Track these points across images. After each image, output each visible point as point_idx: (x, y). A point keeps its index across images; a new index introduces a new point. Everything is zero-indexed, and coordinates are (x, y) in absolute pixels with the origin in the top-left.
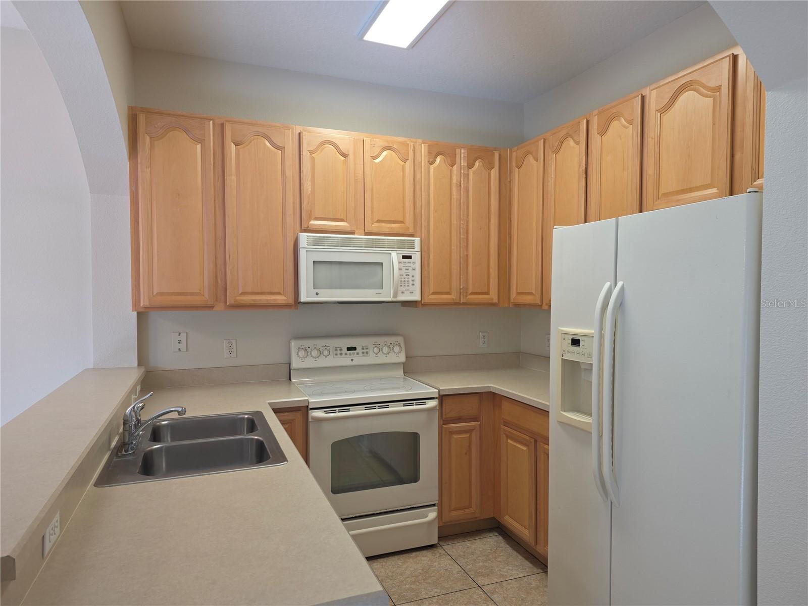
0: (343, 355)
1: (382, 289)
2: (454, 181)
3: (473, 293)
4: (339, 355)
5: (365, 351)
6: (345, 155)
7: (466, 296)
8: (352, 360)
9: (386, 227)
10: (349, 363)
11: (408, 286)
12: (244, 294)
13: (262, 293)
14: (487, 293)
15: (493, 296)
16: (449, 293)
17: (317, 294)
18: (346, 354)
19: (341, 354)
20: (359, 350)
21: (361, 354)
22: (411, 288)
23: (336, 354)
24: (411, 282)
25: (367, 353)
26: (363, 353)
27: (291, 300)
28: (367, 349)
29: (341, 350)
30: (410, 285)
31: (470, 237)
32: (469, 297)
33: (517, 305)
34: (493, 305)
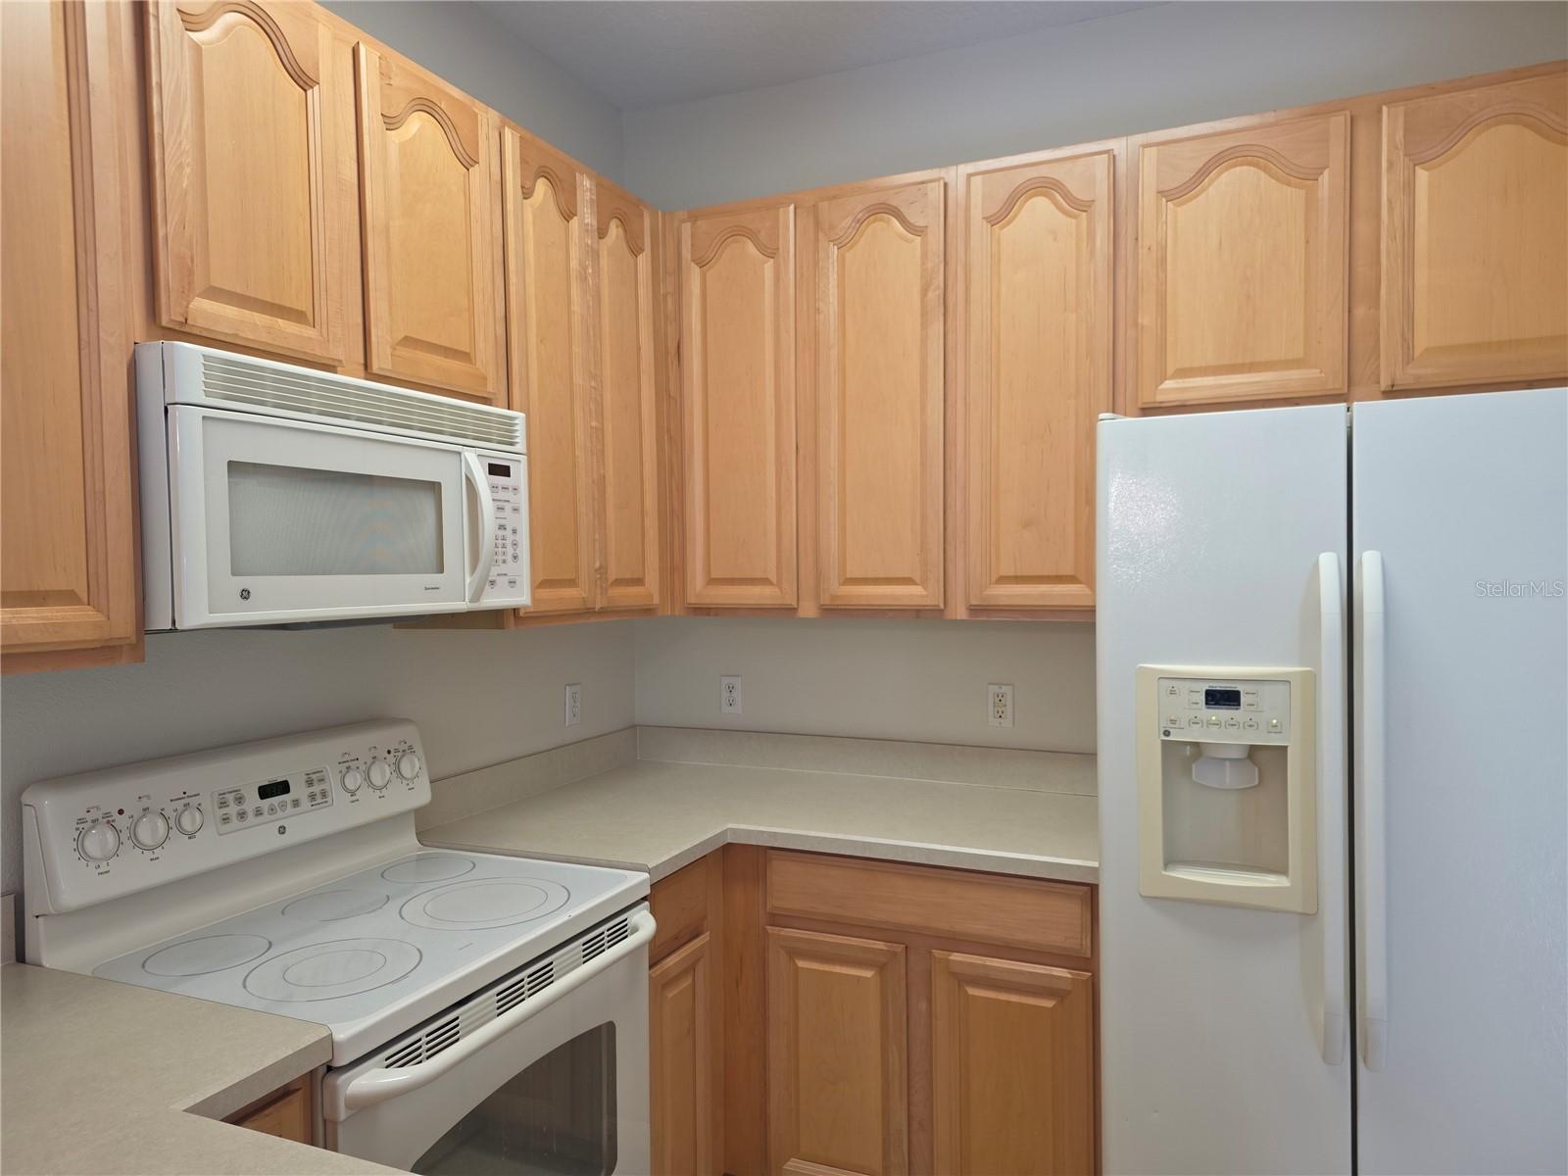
0: (251, 817)
1: (441, 571)
2: (574, 264)
3: (618, 582)
4: (235, 821)
5: (317, 789)
6: (304, 81)
7: (606, 590)
8: (282, 830)
9: (432, 366)
10: (273, 842)
11: (504, 562)
14: (639, 582)
15: (651, 589)
16: (572, 583)
18: (258, 812)
19: (242, 815)
20: (297, 790)
21: (305, 804)
22: (510, 568)
23: (226, 820)
24: (510, 551)
25: (324, 794)
26: (312, 797)
28: (322, 780)
29: (240, 800)
30: (509, 558)
31: (608, 427)
32: (611, 592)
33: (699, 611)
34: (648, 611)
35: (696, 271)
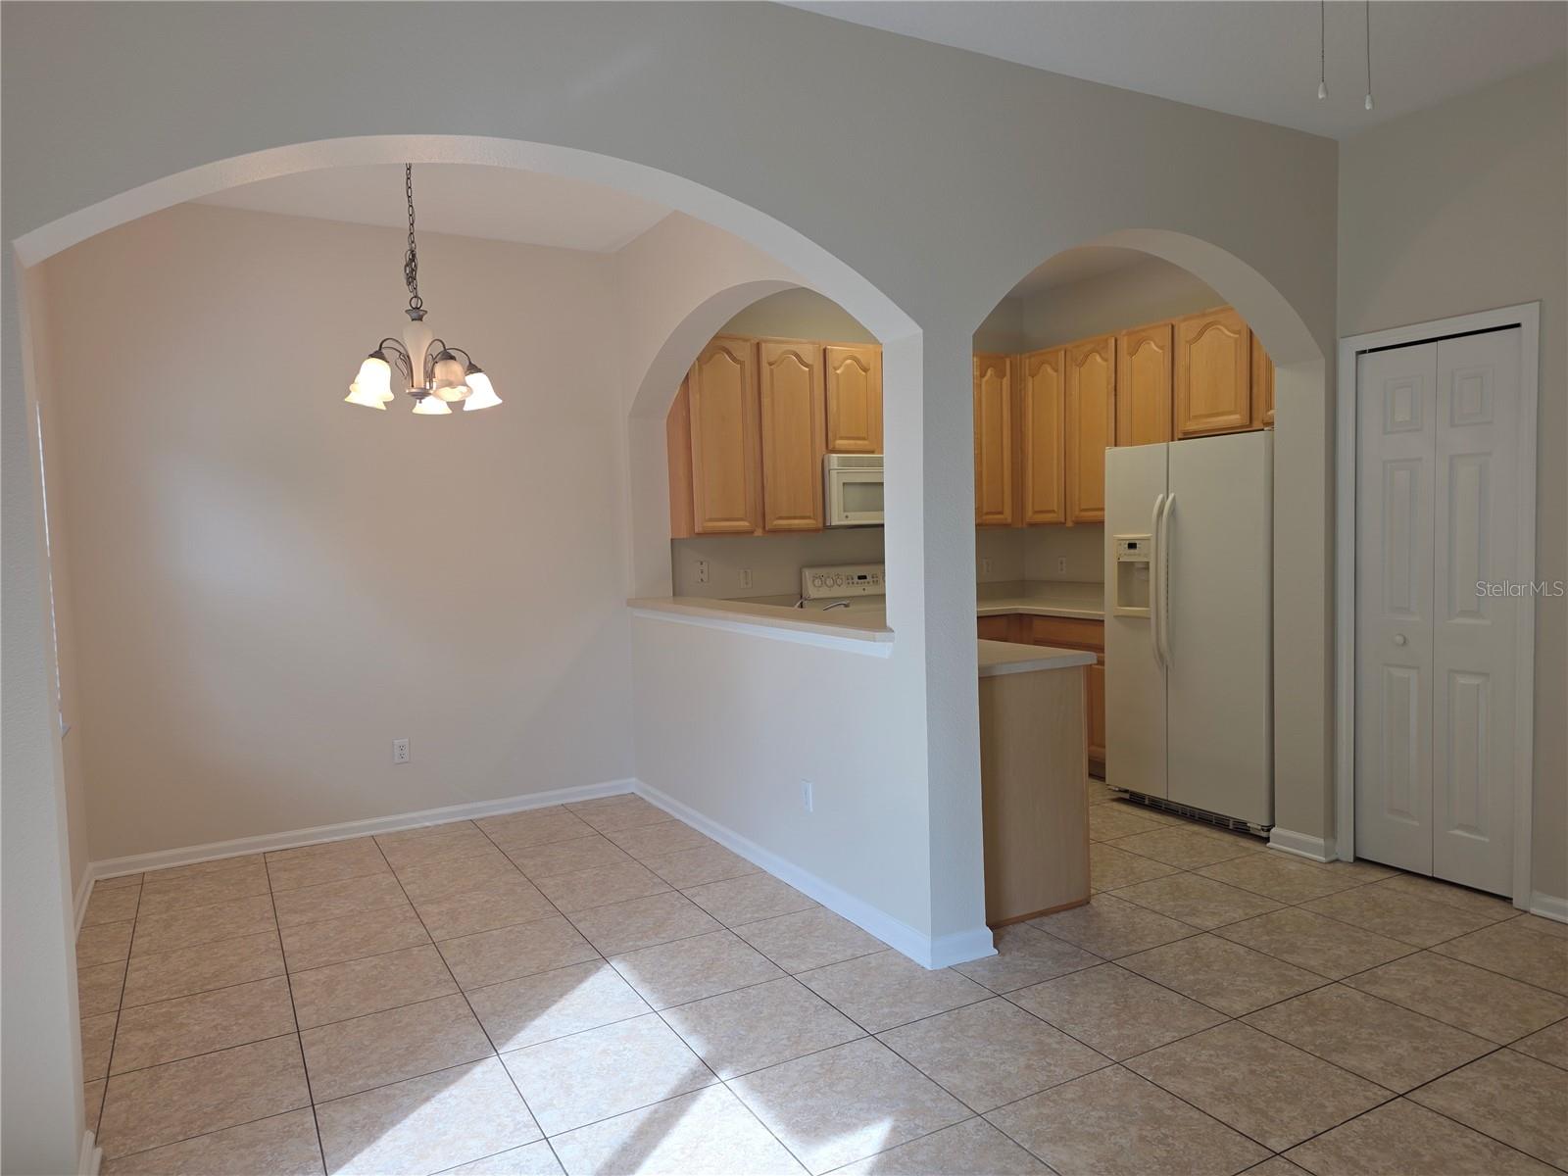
0: (856, 584)
3: (987, 514)
5: (875, 580)
6: (865, 370)
8: (864, 590)
10: (863, 593)
12: (781, 518)
13: (795, 518)
14: (1001, 513)
15: (1007, 516)
17: (847, 517)
18: (858, 583)
19: (853, 583)
20: (869, 579)
21: (872, 584)
25: (877, 582)
26: (874, 582)
27: (821, 525)
28: (877, 578)
29: (852, 579)
31: (984, 451)
32: (984, 517)
33: (1032, 525)
34: (1006, 525)
35: (1030, 379)
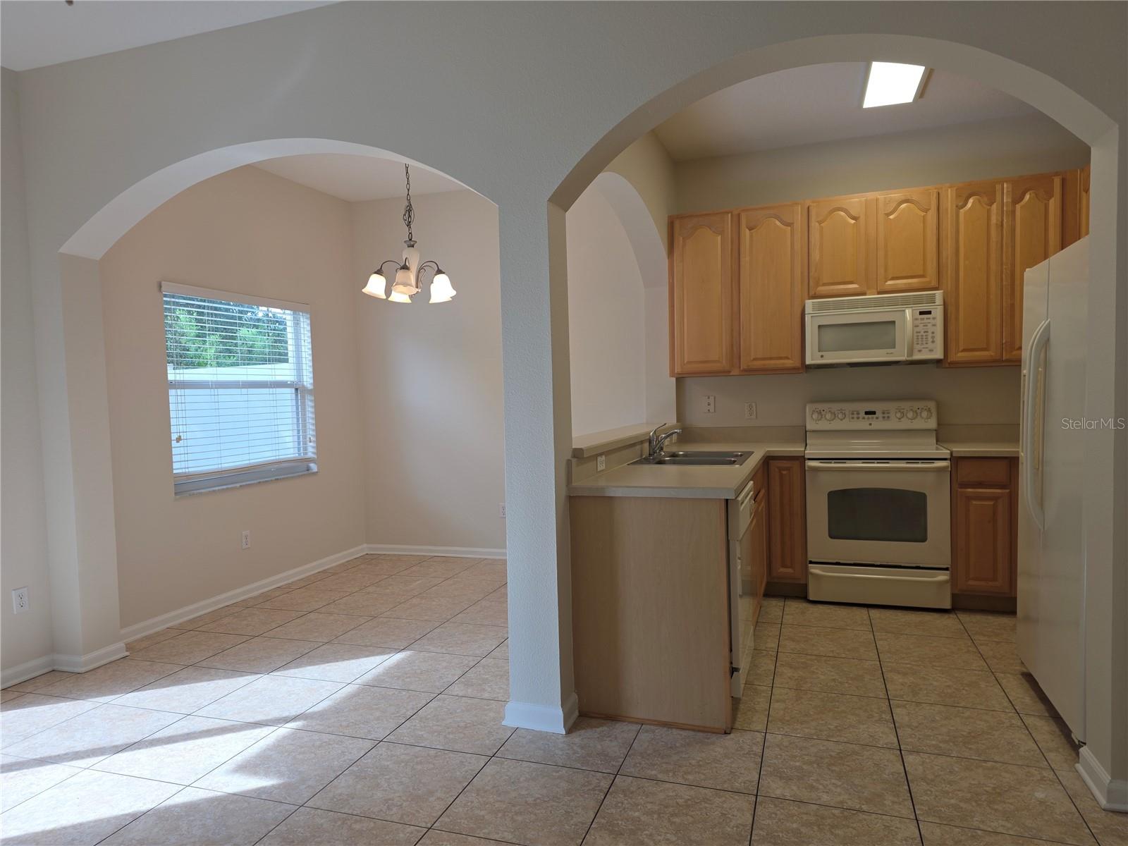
0: (861, 419)
1: (894, 347)
5: (886, 415)
6: (855, 219)
7: (1011, 352)
8: (870, 424)
9: (901, 283)
11: (927, 343)
12: (756, 359)
13: (772, 358)
16: (985, 350)
17: (822, 356)
18: (864, 418)
20: (879, 414)
21: (881, 419)
22: (931, 345)
23: (853, 418)
24: (930, 340)
25: (888, 417)
26: (884, 417)
27: (798, 364)
28: (888, 413)
29: (858, 414)
32: (1015, 353)
